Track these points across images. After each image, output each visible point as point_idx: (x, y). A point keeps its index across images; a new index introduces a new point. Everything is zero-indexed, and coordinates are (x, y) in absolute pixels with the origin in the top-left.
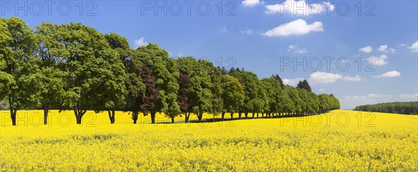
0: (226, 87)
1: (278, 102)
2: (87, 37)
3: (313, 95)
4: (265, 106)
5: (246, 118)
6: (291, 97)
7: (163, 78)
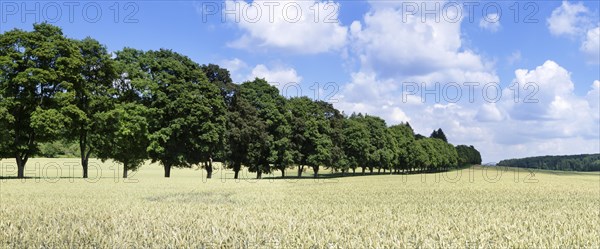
0: (348, 134)
1: (409, 153)
2: (180, 67)
3: (450, 146)
4: (394, 158)
5: (371, 174)
6: (424, 147)
7: (272, 119)
